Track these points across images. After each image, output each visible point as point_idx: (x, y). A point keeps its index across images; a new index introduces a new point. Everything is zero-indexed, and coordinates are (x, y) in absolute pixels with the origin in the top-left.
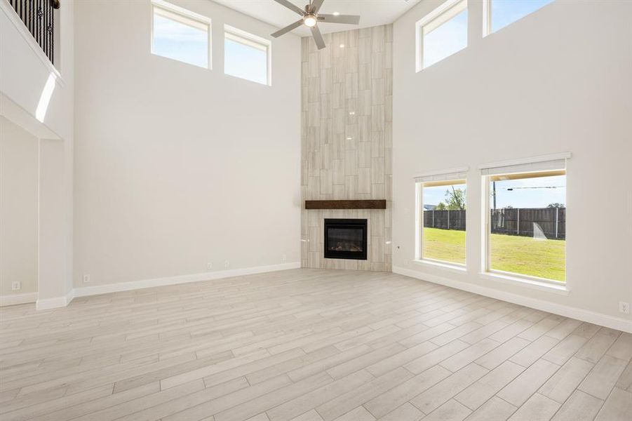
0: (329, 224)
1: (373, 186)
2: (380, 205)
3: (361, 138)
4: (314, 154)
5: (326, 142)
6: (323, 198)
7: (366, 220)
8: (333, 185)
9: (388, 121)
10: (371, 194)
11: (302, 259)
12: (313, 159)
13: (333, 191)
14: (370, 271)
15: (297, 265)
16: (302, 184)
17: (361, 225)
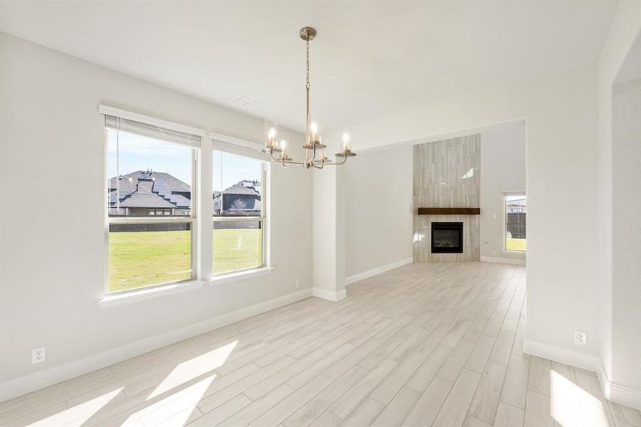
0: (436, 227)
1: (468, 198)
2: (476, 211)
3: (459, 160)
4: (423, 170)
5: (433, 162)
6: (431, 206)
7: (462, 223)
8: (438, 196)
9: (478, 151)
10: (466, 203)
11: (414, 255)
12: (423, 174)
13: (438, 201)
14: (466, 261)
15: (411, 260)
16: (414, 194)
17: (458, 227)
